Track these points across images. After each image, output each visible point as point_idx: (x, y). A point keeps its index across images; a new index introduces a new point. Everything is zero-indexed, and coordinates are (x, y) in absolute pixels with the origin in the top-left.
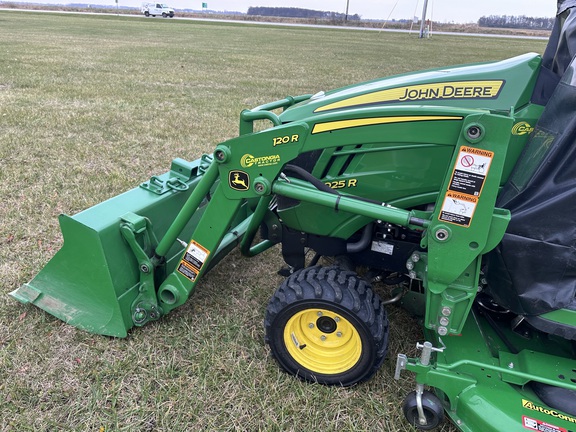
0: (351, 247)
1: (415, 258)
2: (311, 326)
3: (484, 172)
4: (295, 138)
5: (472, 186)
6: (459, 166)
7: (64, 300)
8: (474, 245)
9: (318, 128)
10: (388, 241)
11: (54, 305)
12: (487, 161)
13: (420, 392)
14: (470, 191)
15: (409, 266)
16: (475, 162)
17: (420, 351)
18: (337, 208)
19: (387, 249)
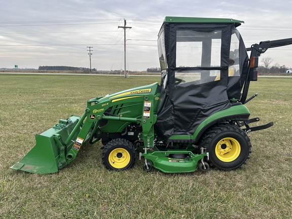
0: (122, 134)
1: (140, 134)
2: (115, 157)
3: (150, 106)
4: (107, 104)
5: (148, 109)
6: (145, 106)
7: (33, 165)
8: (151, 122)
9: (113, 101)
10: (132, 131)
11: (29, 168)
12: (150, 104)
13: (146, 161)
14: (148, 111)
15: (138, 137)
16: (148, 104)
17: (144, 150)
18: (120, 120)
19: (132, 134)
